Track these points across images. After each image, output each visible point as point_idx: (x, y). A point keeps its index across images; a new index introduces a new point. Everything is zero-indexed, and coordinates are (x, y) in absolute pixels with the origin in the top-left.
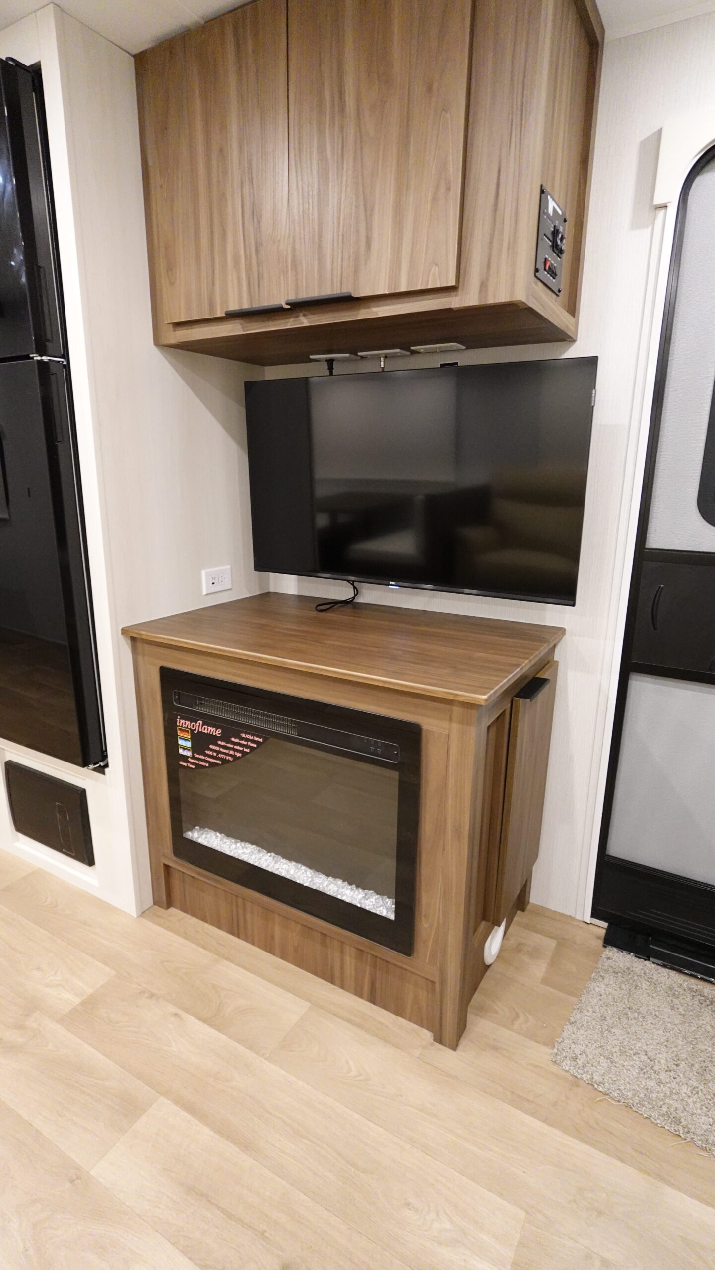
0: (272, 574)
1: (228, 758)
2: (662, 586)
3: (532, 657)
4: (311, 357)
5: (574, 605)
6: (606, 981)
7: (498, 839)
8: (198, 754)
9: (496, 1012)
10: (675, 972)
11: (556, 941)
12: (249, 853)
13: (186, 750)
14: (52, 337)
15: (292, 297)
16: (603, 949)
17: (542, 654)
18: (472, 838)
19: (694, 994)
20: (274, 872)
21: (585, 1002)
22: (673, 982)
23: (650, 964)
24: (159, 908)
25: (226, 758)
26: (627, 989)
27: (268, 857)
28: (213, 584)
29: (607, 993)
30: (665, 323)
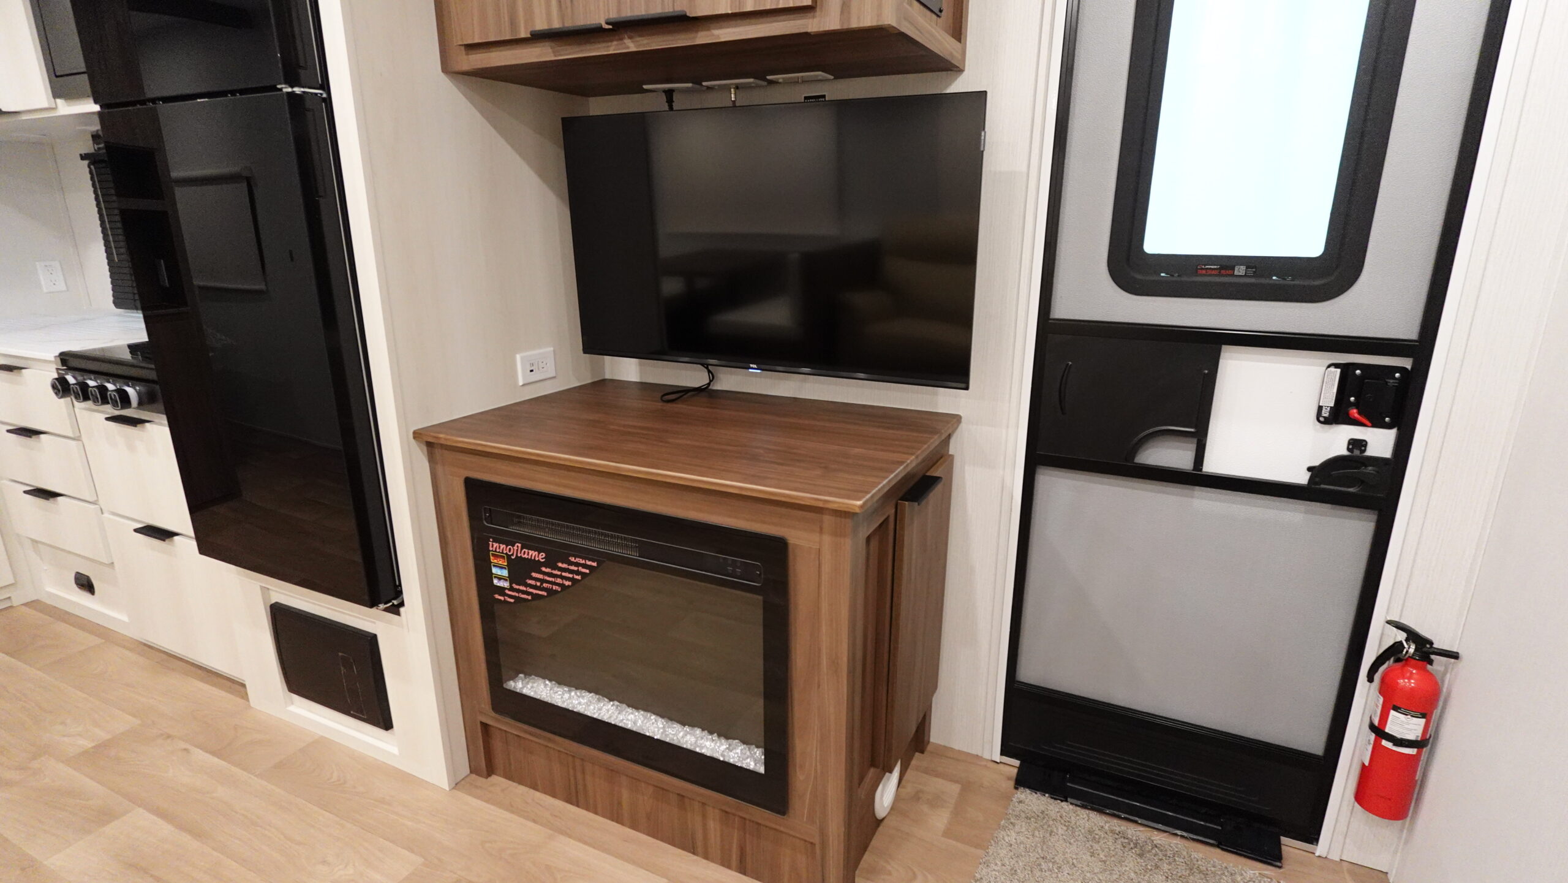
0: (607, 358)
1: (555, 587)
2: (1070, 363)
3: (919, 452)
4: (645, 87)
5: (967, 388)
6: (1017, 828)
7: (886, 670)
8: (517, 584)
9: (890, 874)
10: (1095, 813)
11: (960, 786)
12: (587, 703)
13: (502, 580)
14: (306, 62)
15: (613, 15)
16: (1015, 791)
17: (933, 447)
18: (851, 672)
19: (1117, 837)
20: (617, 724)
21: (993, 854)
22: (1093, 824)
23: (1067, 806)
24: (477, 777)
25: (552, 587)
26: (1042, 836)
27: (610, 706)
28: (532, 371)
29: (1019, 842)
30: (1066, 51)
